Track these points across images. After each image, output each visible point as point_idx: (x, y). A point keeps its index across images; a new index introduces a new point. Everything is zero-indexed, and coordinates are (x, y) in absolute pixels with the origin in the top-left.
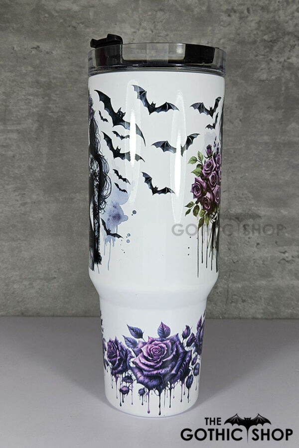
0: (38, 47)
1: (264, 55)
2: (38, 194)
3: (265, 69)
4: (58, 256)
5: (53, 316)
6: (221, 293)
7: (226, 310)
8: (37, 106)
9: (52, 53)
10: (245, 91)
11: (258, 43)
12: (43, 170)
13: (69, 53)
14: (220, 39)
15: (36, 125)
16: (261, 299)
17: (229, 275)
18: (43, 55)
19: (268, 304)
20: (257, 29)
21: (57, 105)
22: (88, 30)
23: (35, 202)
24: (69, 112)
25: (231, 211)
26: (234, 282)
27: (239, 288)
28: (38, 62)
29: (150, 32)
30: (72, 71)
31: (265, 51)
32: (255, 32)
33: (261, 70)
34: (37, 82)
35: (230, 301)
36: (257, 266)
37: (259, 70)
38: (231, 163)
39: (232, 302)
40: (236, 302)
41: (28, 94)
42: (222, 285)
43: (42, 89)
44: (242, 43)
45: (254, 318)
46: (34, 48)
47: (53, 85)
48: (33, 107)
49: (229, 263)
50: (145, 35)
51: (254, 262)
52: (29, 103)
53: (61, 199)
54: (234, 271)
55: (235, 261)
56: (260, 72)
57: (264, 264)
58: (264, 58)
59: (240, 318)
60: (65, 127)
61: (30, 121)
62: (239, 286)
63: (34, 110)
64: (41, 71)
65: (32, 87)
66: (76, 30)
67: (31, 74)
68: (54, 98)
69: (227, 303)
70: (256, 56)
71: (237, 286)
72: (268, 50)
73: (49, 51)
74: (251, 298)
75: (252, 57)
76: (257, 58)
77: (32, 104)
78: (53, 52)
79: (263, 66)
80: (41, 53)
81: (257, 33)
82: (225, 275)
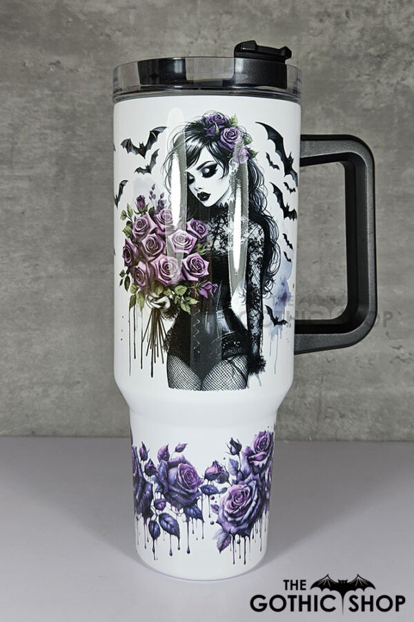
0: (59, 62)
1: (369, 75)
2: (56, 266)
3: (371, 93)
4: (84, 351)
5: (75, 436)
6: (310, 404)
7: (317, 428)
8: (56, 144)
9: (77, 70)
10: (343, 124)
11: (360, 59)
12: (64, 232)
13: (101, 71)
14: (309, 53)
15: (54, 170)
16: (366, 413)
17: (322, 379)
18: (64, 74)
19: (377, 420)
20: (359, 39)
21: (84, 142)
22: (126, 39)
23: (51, 277)
24: (101, 151)
25: (325, 289)
26: (329, 389)
27: (335, 397)
28: (58, 82)
29: (213, 43)
30: (104, 96)
31: (371, 69)
32: (357, 44)
33: (366, 94)
34: (57, 110)
35: (324, 416)
36: (361, 367)
37: (363, 95)
38: (324, 223)
39: (326, 417)
40: (332, 417)
41: (44, 127)
42: (312, 393)
43: (63, 120)
44: (339, 58)
45: (357, 440)
46: (52, 64)
47: (78, 115)
48: (50, 145)
49: (322, 362)
50: (206, 46)
51: (357, 361)
52: (45, 139)
53: (88, 273)
54: (329, 373)
55: (329, 360)
56: (364, 98)
57: (371, 364)
58: (369, 79)
59: (337, 440)
60: (95, 173)
61: (46, 164)
62: (336, 394)
63: (53, 149)
64: (62, 94)
65: (49, 118)
66: (110, 39)
67: (48, 99)
68: (80, 133)
69: (318, 418)
70: (359, 76)
71: (333, 394)
72: (374, 67)
73: (72, 68)
74: (352, 411)
75: (352, 77)
76: (360, 79)
77: (49, 141)
78: (79, 70)
79: (369, 89)
80: (62, 71)
81: (359, 44)
82: (317, 379)
